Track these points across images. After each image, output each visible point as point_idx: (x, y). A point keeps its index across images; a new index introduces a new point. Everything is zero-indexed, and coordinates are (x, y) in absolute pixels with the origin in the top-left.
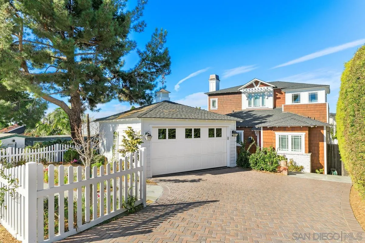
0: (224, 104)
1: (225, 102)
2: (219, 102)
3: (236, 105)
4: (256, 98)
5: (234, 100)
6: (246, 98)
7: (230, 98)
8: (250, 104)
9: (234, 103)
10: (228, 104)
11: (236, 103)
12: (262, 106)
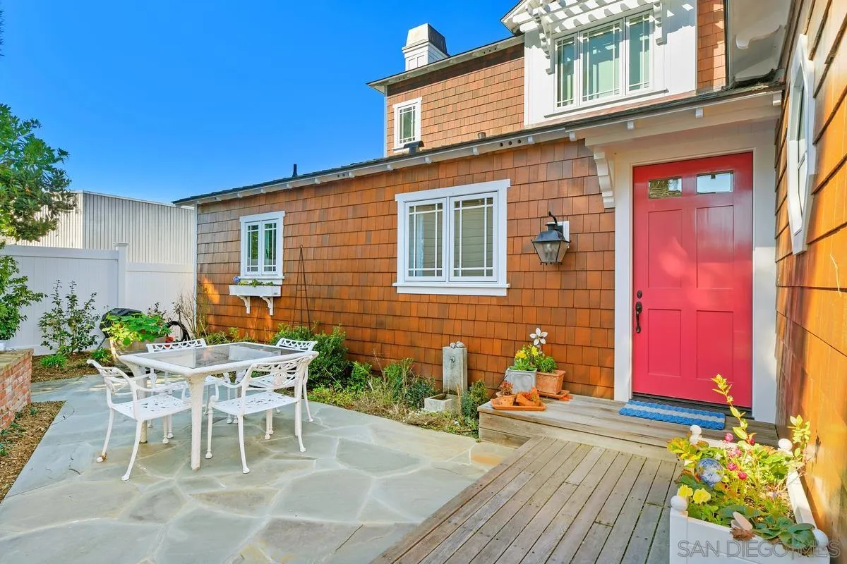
0: (446, 118)
1: (450, 109)
2: (429, 114)
3: (496, 115)
4: (596, 60)
5: (489, 90)
6: (547, 64)
7: (473, 86)
8: (563, 94)
9: (490, 107)
10: (465, 114)
11: (499, 105)
12: (631, 89)
